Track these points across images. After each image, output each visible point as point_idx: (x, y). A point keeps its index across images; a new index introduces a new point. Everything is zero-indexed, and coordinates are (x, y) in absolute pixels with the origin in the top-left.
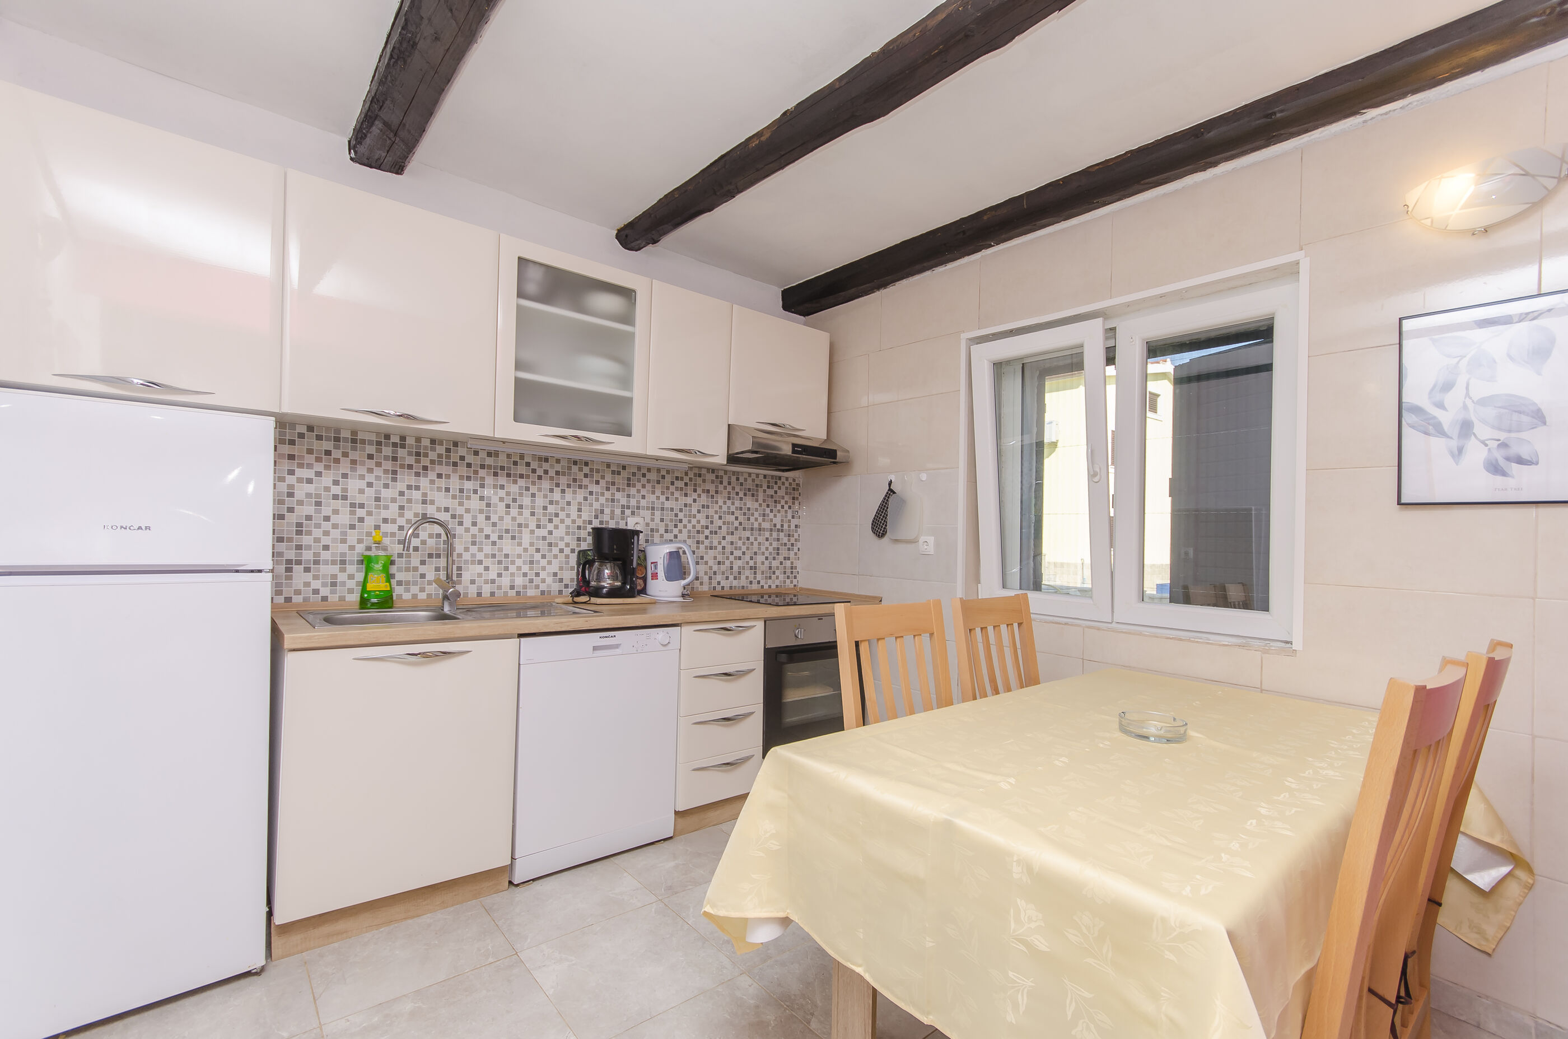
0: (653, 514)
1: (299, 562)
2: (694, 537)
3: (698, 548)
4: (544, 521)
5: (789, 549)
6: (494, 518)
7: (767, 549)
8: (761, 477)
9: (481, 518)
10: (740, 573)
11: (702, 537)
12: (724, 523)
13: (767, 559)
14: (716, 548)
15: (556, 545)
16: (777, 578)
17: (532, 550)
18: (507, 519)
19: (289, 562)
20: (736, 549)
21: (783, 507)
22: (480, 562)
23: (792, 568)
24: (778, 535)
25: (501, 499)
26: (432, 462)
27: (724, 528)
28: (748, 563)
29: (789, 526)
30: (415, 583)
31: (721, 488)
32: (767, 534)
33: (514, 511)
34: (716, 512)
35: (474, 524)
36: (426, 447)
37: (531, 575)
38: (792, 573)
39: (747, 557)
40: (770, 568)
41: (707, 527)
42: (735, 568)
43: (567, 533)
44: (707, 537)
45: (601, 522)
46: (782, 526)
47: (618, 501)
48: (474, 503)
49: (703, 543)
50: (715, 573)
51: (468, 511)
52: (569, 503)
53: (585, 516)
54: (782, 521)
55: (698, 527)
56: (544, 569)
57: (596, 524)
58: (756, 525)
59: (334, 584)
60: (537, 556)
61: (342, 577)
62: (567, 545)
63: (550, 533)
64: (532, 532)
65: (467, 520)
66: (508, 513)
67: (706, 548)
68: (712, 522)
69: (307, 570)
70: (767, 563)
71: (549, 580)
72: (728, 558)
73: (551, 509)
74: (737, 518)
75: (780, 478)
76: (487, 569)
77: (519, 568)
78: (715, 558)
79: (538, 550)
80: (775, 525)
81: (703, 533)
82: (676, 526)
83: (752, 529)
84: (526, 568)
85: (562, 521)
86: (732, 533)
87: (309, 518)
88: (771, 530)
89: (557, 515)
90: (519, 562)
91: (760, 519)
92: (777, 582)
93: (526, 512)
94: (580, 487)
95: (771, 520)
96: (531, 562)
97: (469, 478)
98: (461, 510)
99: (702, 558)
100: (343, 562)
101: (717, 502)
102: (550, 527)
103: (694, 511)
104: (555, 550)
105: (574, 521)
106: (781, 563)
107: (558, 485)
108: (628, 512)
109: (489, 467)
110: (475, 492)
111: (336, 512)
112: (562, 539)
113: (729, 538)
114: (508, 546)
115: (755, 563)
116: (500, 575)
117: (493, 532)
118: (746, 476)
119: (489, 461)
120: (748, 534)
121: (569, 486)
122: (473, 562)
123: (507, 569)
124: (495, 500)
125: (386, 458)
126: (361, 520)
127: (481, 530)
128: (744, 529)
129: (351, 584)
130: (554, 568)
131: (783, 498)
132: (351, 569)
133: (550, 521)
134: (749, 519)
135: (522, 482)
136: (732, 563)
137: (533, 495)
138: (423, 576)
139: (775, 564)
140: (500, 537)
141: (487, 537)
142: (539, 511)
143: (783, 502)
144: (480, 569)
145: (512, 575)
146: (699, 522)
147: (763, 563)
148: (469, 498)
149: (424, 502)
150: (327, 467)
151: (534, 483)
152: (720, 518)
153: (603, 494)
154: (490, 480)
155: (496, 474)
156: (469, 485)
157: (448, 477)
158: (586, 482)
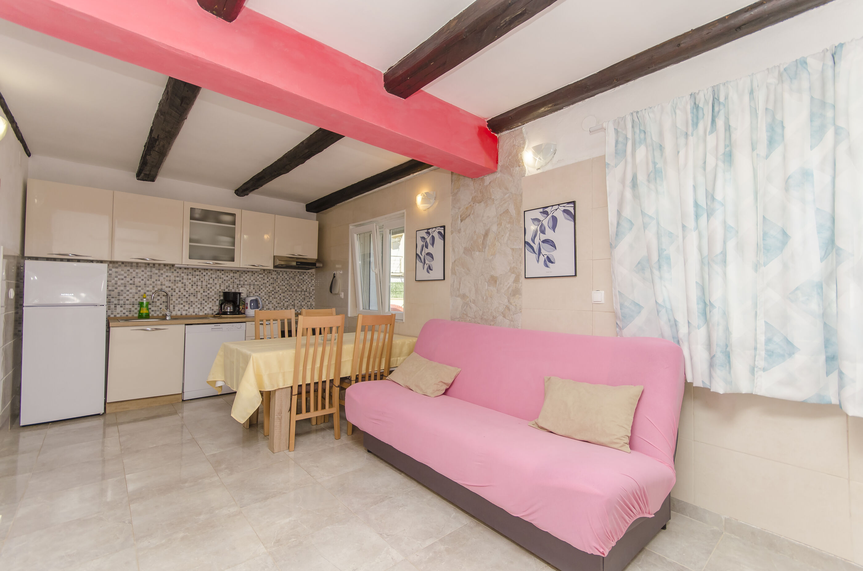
0: (250, 287)
1: (119, 304)
2: (267, 294)
3: (269, 298)
4: (206, 290)
5: (309, 298)
6: (187, 289)
7: (300, 298)
8: (297, 272)
9: (182, 290)
10: (287, 307)
11: (270, 294)
12: (280, 289)
13: (299, 302)
14: (277, 298)
15: (211, 298)
16: (304, 308)
17: (201, 300)
18: (192, 290)
19: (115, 304)
20: (286, 298)
21: (307, 283)
22: (182, 304)
23: (311, 305)
24: (305, 293)
25: (190, 283)
26: (164, 272)
27: (281, 291)
28: (291, 303)
29: (310, 290)
30: (158, 311)
31: (279, 277)
32: (300, 293)
33: (195, 287)
34: (277, 285)
35: (180, 291)
36: (162, 267)
37: (201, 308)
38: (311, 307)
39: (291, 301)
40: (301, 305)
41: (273, 291)
42: (285, 305)
43: (215, 294)
44: (273, 294)
45: (229, 290)
46: (306, 290)
47: (236, 282)
48: (180, 285)
49: (271, 296)
50: (276, 307)
51: (177, 287)
52: (216, 284)
53: (222, 288)
54: (306, 288)
55: (269, 291)
56: (206, 306)
57: (227, 290)
58: (295, 290)
59: (130, 311)
60: (204, 302)
61: (133, 309)
62: (215, 298)
63: (209, 294)
64: (202, 294)
65: (177, 290)
66: (192, 288)
67: (273, 298)
68: (275, 289)
69: (121, 307)
70: (299, 303)
71: (208, 310)
72: (282, 302)
73: (209, 286)
74: (286, 287)
75: (305, 272)
77: (196, 306)
78: (277, 302)
79: (204, 300)
80: (303, 290)
81: (271, 293)
82: (260, 291)
83: (293, 291)
84: (199, 306)
85: (213, 290)
86: (284, 293)
87: (122, 291)
88: (301, 291)
89: (211, 288)
90: (196, 304)
91: (296, 288)
93: (199, 287)
94: (220, 278)
95: (301, 288)
96: (201, 304)
97: (178, 277)
98: (174, 287)
99: (271, 302)
100: (133, 304)
101: (277, 282)
102: (209, 292)
103: (267, 285)
104: (210, 300)
105: (218, 290)
106: (306, 303)
107: (211, 278)
108: (240, 286)
109: (185, 273)
110: (180, 281)
111: (131, 289)
112: (213, 296)
113: (283, 295)
114: (192, 299)
115: (294, 303)
116: (189, 308)
117: (187, 294)
118: (290, 272)
119: (185, 271)
120: (291, 293)
121: (216, 278)
122: (179, 304)
123: (192, 306)
124: (187, 283)
125: (148, 271)
126: (140, 291)
127: (182, 293)
128: (289, 291)
129: (136, 311)
130: (210, 305)
131: (307, 279)
132: (136, 306)
133: (209, 290)
134: (291, 288)
135: (197, 277)
136: (284, 303)
137: (202, 281)
138: (161, 308)
139: (303, 303)
140: (189, 296)
141: (185, 296)
142: (204, 287)
143: (307, 281)
144: (182, 306)
145: (194, 308)
146: (269, 289)
147: (298, 303)
148: (178, 283)
149: (161, 285)
150: (128, 275)
151: (202, 278)
152: (279, 287)
153: (229, 280)
154: (185, 277)
155: (188, 275)
156: (177, 279)
157: (170, 276)
158: (222, 276)
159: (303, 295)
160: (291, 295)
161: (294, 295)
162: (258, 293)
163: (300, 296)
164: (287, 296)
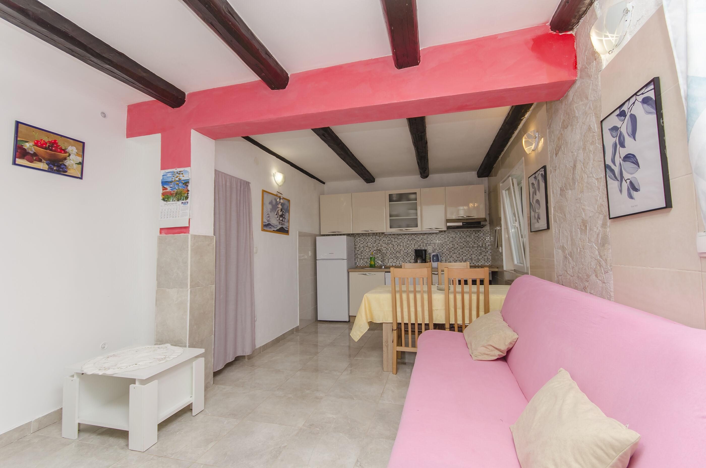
0: (435, 245)
1: (361, 259)
2: (448, 250)
3: (450, 253)
4: (406, 248)
5: (486, 253)
6: (395, 249)
9: (392, 249)
10: (466, 260)
11: (451, 250)
14: (456, 253)
16: (481, 262)
18: (398, 248)
20: (464, 253)
22: (392, 258)
23: (488, 259)
24: (481, 248)
25: (396, 244)
27: (459, 247)
29: (485, 245)
30: (379, 263)
33: (399, 247)
34: (456, 243)
35: (391, 250)
37: (404, 261)
39: (468, 256)
40: (478, 259)
41: (453, 247)
42: (464, 259)
43: (411, 250)
44: (453, 250)
47: (425, 242)
48: (391, 246)
51: (389, 247)
52: (412, 244)
53: (416, 247)
54: (482, 244)
55: (450, 248)
56: (406, 260)
57: (419, 248)
58: (471, 246)
59: (367, 263)
60: (405, 257)
61: (368, 261)
62: (412, 254)
63: (408, 251)
65: (389, 249)
67: (453, 253)
68: (454, 246)
70: (476, 257)
72: (461, 256)
73: (407, 245)
74: (463, 244)
75: (480, 230)
76: (394, 260)
77: (401, 260)
78: (456, 256)
79: (405, 255)
80: (479, 245)
81: (451, 249)
82: (442, 248)
83: (470, 247)
84: (402, 260)
85: (410, 248)
86: (462, 249)
87: (363, 250)
88: (478, 247)
89: (409, 247)
90: (401, 258)
91: (473, 244)
92: (481, 263)
93: (402, 247)
94: (414, 240)
95: (478, 244)
96: (403, 258)
97: (389, 240)
98: (388, 247)
99: (452, 256)
101: (456, 240)
102: (407, 250)
103: (448, 243)
104: (409, 255)
106: (483, 257)
107: (409, 240)
108: (427, 245)
110: (391, 243)
111: (366, 249)
112: (410, 252)
113: (461, 250)
114: (398, 255)
115: (472, 257)
116: (397, 261)
118: (466, 231)
119: (393, 236)
120: (468, 249)
121: (411, 240)
122: (391, 258)
123: (398, 260)
124: (395, 244)
125: (374, 238)
126: (370, 250)
127: (392, 251)
128: (467, 247)
129: (369, 263)
131: (482, 236)
133: (407, 248)
134: (468, 244)
135: (400, 240)
137: (403, 243)
139: (480, 257)
140: (396, 253)
141: (394, 253)
142: (405, 246)
143: (482, 238)
144: (392, 260)
145: (399, 261)
146: (450, 246)
148: (389, 244)
150: (365, 241)
151: (403, 240)
152: (457, 244)
153: (420, 241)
154: (393, 240)
155: (395, 239)
156: (389, 242)
157: (385, 240)
158: (416, 238)
159: (479, 250)
160: (468, 250)
161: (471, 250)
162: (441, 249)
163: (476, 251)
164: (465, 252)
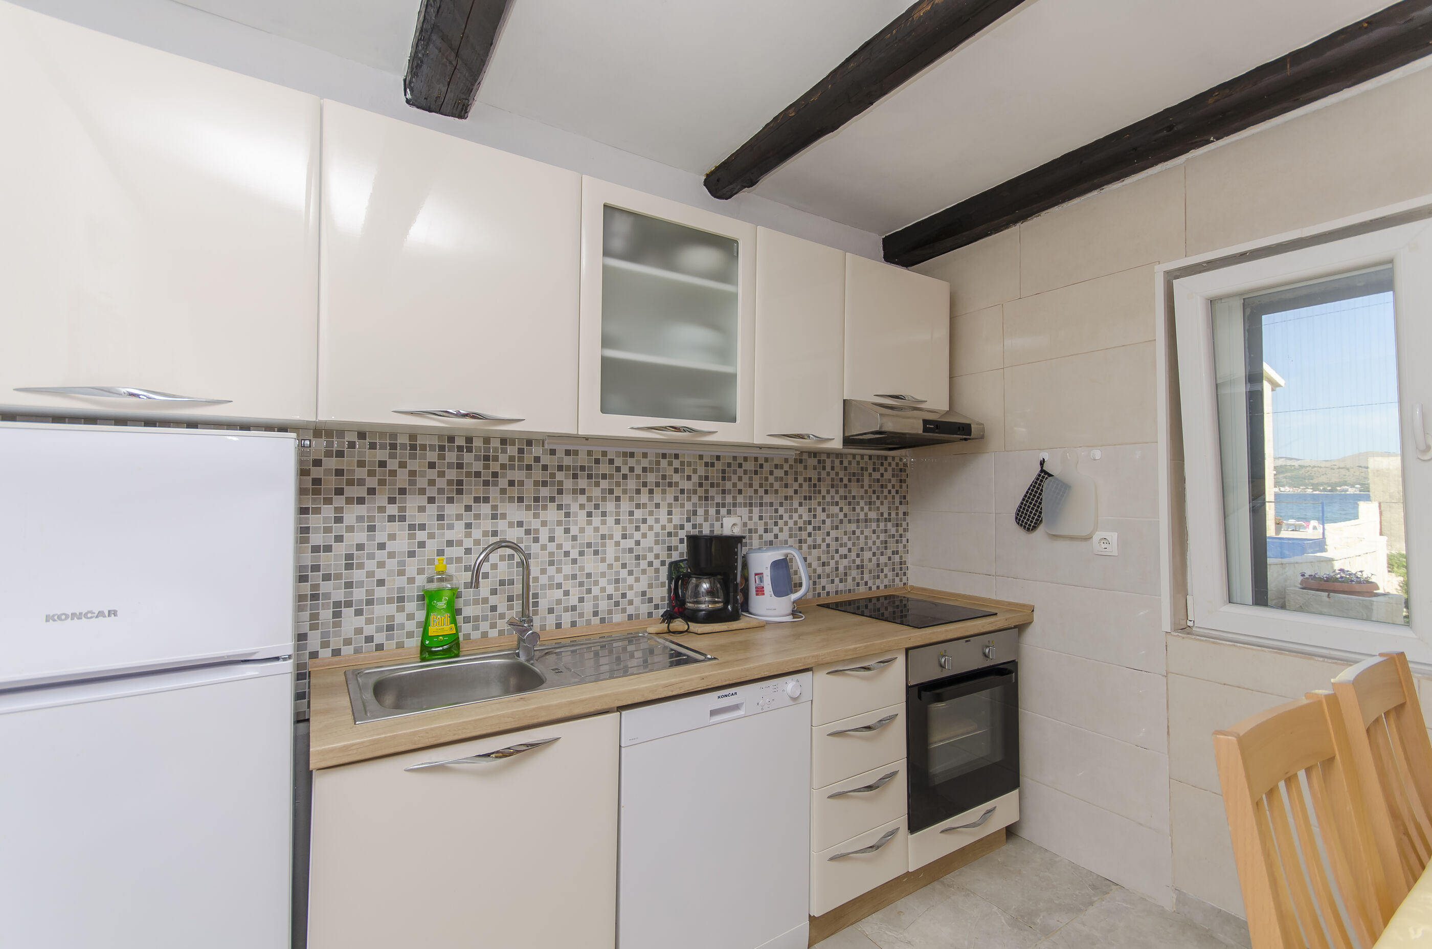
0: (751, 512)
1: (349, 604)
2: (796, 536)
4: (630, 529)
5: (897, 542)
6: (574, 530)
7: (874, 543)
8: (866, 458)
9: (559, 531)
10: (846, 574)
11: (804, 535)
12: (828, 516)
13: (874, 554)
14: (820, 547)
15: (645, 558)
16: (886, 576)
17: (617, 566)
18: (589, 530)
19: (337, 604)
20: (841, 545)
21: (890, 492)
22: (559, 586)
23: (901, 563)
24: (886, 526)
25: (582, 507)
26: (503, 466)
27: (828, 521)
28: (854, 561)
29: (897, 514)
30: (485, 618)
31: (824, 474)
32: (874, 526)
33: (596, 520)
34: (819, 504)
35: (552, 539)
36: (495, 449)
37: (617, 596)
38: (901, 569)
39: (853, 555)
40: (878, 565)
41: (810, 523)
42: (841, 569)
43: (657, 542)
44: (810, 535)
45: (694, 526)
46: (890, 514)
47: (713, 498)
48: (551, 514)
49: (806, 541)
50: (819, 577)
51: (544, 524)
52: (657, 506)
53: (676, 519)
54: (889, 508)
55: (800, 524)
56: (631, 588)
58: (862, 516)
59: (390, 628)
60: (624, 573)
61: (400, 618)
62: (657, 556)
63: (638, 543)
64: (617, 544)
65: (544, 536)
66: (589, 523)
67: (809, 547)
68: (815, 516)
69: (359, 613)
70: (874, 559)
71: (637, 601)
72: (833, 558)
73: (638, 514)
74: (841, 509)
75: (886, 458)
76: (566, 593)
77: (603, 590)
78: (819, 558)
79: (624, 566)
80: (882, 514)
81: (805, 529)
82: (776, 524)
83: (858, 521)
84: (610, 589)
85: (651, 528)
86: (837, 528)
87: (360, 547)
88: (878, 520)
89: (644, 521)
90: (603, 582)
91: (866, 508)
92: (886, 582)
93: (610, 520)
94: (670, 484)
95: (878, 509)
96: (617, 581)
97: (545, 484)
98: (535, 524)
100: (401, 599)
101: (820, 492)
102: (637, 536)
103: (795, 504)
104: (643, 564)
105: (664, 527)
106: (890, 559)
107: (645, 484)
108: (723, 511)
109: (568, 468)
110: (552, 499)
111: (392, 537)
112: (651, 550)
113: (834, 534)
114: (590, 564)
115: (862, 561)
116: (581, 600)
117: (573, 547)
118: (850, 458)
119: (567, 461)
120: (853, 527)
121: (657, 484)
122: (551, 587)
123: (589, 591)
124: (574, 508)
125: (450, 466)
126: (422, 545)
127: (559, 546)
128: (850, 521)
129: (411, 626)
130: (642, 586)
131: (890, 481)
132: (411, 606)
133: (638, 528)
134: (854, 509)
135: (604, 484)
136: (837, 563)
137: (618, 499)
138: (494, 608)
139: (883, 560)
140: (581, 553)
141: (567, 554)
142: (624, 517)
143: (890, 486)
144: (559, 594)
145: (596, 598)
146: (801, 517)
147: (870, 560)
148: (545, 508)
149: (494, 517)
150: (382, 482)
151: (618, 484)
152: (824, 510)
153: (696, 492)
154: (568, 484)
155: (575, 476)
156: (545, 492)
157: (521, 483)
158: (676, 478)
159: (881, 531)
160: (854, 533)
161: (862, 532)
162: (772, 531)
163: (874, 537)
164: (845, 539)
